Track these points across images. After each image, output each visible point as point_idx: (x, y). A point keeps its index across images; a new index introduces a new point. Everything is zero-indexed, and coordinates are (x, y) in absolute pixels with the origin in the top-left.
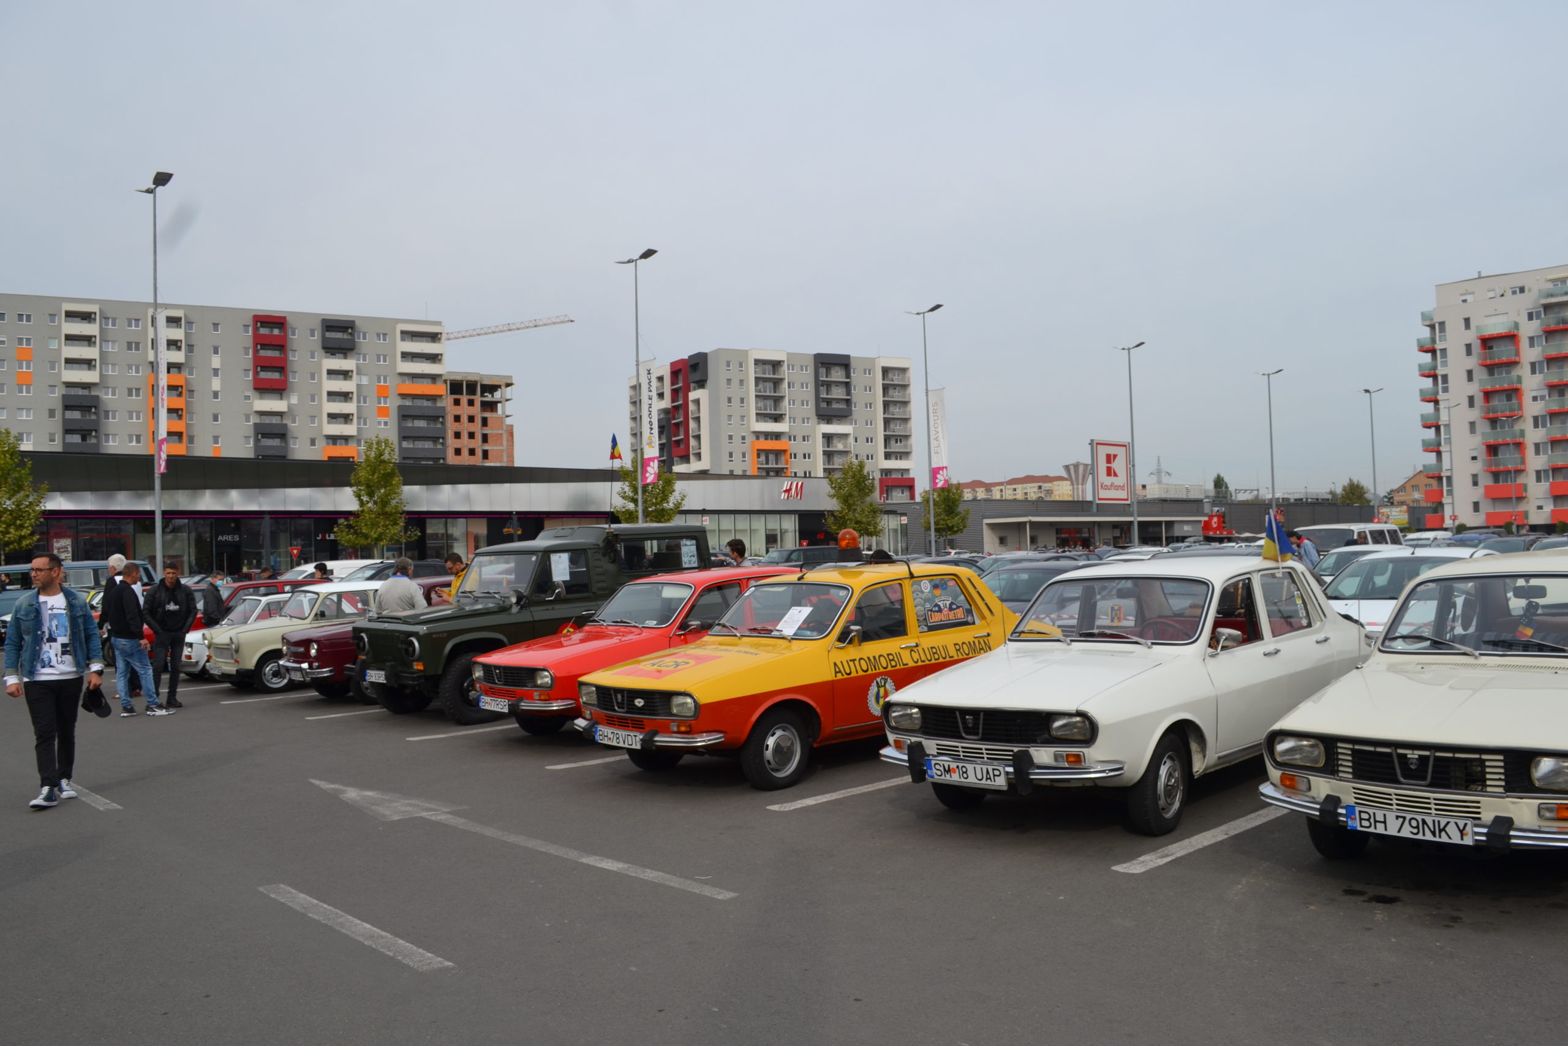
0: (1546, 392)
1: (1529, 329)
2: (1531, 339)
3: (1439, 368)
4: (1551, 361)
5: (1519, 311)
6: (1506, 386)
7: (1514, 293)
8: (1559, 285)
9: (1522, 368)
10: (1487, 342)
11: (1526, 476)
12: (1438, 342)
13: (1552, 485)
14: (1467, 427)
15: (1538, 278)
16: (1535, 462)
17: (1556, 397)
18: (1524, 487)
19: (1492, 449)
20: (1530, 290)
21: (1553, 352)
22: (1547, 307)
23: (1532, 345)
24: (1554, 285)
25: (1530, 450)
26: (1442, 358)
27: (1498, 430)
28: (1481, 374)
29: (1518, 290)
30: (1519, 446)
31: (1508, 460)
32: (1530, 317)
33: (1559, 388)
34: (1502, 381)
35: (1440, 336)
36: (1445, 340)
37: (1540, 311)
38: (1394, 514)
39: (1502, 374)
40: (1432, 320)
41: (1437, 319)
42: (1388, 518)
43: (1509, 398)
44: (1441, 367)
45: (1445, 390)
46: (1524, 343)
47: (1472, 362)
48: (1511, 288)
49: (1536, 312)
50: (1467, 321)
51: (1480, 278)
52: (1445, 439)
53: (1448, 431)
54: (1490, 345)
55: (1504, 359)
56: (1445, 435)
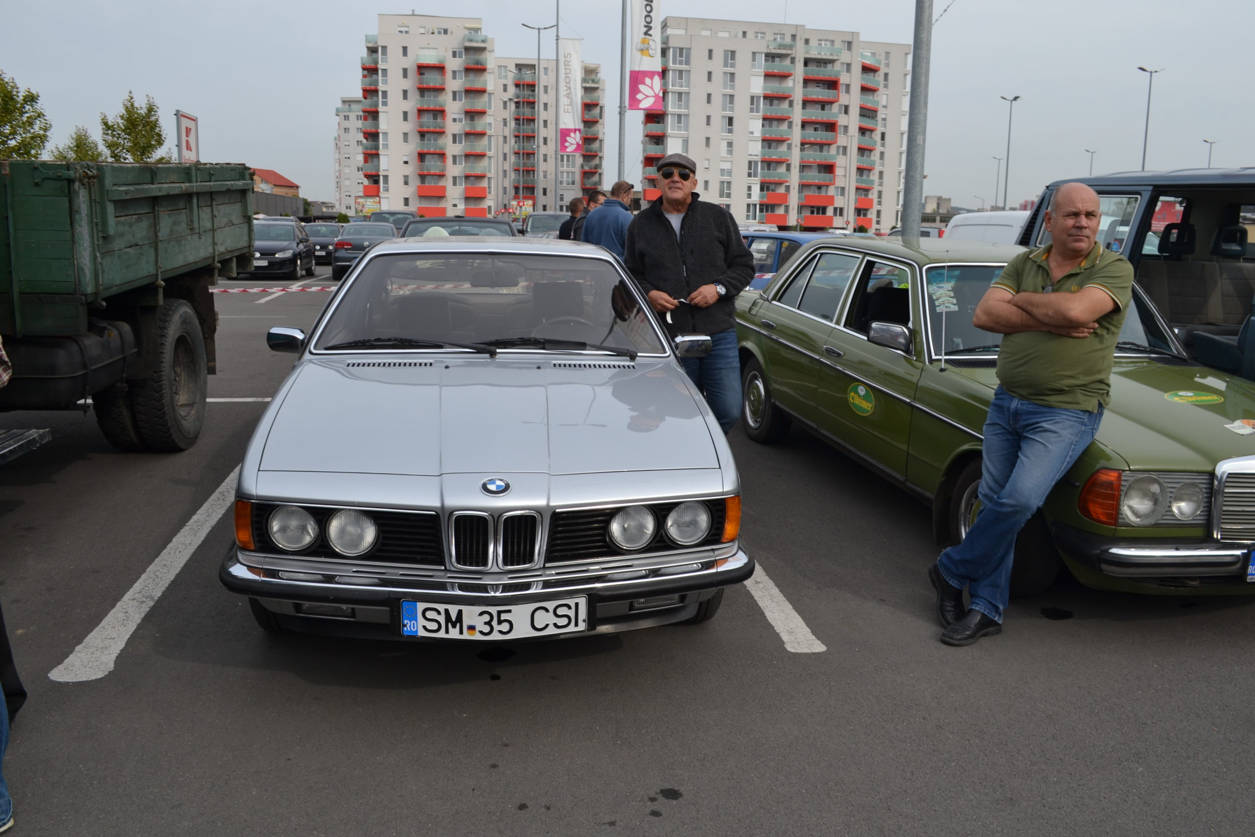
0: (463, 116)
1: (454, 64)
2: (454, 72)
3: (380, 84)
4: (469, 92)
5: (446, 48)
6: (432, 107)
7: (439, 33)
8: (473, 33)
9: (446, 94)
10: (422, 69)
11: (446, 180)
12: (380, 62)
13: (466, 189)
14: (402, 136)
15: (458, 24)
16: (454, 170)
17: (469, 122)
18: (444, 188)
19: (422, 156)
20: (452, 33)
21: (469, 86)
22: (467, 49)
23: (454, 77)
24: (469, 33)
25: (449, 160)
26: (382, 76)
27: (426, 142)
28: (414, 95)
29: (442, 31)
30: (442, 155)
31: (433, 165)
32: (454, 54)
33: (472, 114)
34: (430, 102)
35: (382, 58)
36: (387, 62)
37: (462, 52)
38: (368, 203)
39: (430, 97)
40: (376, 43)
41: (381, 43)
42: (363, 207)
43: (435, 118)
44: (382, 84)
45: (385, 104)
46: (449, 75)
47: (410, 84)
48: (438, 29)
49: (459, 51)
50: (405, 49)
51: (413, 15)
52: (383, 144)
53: (386, 139)
54: (423, 72)
55: (432, 85)
56: (383, 141)
